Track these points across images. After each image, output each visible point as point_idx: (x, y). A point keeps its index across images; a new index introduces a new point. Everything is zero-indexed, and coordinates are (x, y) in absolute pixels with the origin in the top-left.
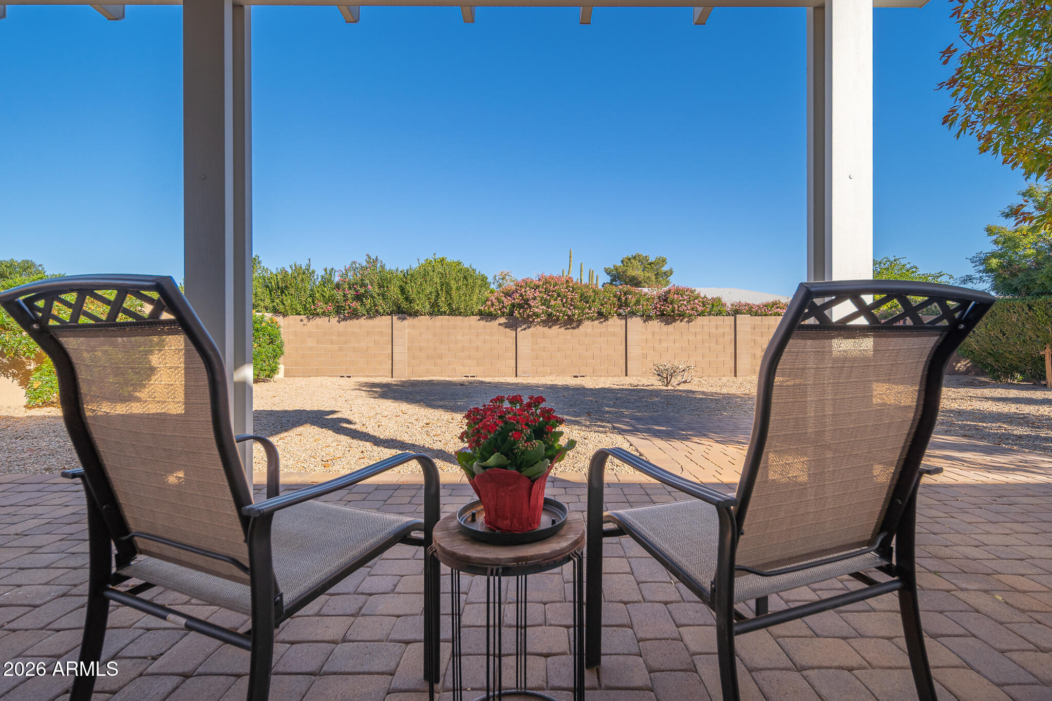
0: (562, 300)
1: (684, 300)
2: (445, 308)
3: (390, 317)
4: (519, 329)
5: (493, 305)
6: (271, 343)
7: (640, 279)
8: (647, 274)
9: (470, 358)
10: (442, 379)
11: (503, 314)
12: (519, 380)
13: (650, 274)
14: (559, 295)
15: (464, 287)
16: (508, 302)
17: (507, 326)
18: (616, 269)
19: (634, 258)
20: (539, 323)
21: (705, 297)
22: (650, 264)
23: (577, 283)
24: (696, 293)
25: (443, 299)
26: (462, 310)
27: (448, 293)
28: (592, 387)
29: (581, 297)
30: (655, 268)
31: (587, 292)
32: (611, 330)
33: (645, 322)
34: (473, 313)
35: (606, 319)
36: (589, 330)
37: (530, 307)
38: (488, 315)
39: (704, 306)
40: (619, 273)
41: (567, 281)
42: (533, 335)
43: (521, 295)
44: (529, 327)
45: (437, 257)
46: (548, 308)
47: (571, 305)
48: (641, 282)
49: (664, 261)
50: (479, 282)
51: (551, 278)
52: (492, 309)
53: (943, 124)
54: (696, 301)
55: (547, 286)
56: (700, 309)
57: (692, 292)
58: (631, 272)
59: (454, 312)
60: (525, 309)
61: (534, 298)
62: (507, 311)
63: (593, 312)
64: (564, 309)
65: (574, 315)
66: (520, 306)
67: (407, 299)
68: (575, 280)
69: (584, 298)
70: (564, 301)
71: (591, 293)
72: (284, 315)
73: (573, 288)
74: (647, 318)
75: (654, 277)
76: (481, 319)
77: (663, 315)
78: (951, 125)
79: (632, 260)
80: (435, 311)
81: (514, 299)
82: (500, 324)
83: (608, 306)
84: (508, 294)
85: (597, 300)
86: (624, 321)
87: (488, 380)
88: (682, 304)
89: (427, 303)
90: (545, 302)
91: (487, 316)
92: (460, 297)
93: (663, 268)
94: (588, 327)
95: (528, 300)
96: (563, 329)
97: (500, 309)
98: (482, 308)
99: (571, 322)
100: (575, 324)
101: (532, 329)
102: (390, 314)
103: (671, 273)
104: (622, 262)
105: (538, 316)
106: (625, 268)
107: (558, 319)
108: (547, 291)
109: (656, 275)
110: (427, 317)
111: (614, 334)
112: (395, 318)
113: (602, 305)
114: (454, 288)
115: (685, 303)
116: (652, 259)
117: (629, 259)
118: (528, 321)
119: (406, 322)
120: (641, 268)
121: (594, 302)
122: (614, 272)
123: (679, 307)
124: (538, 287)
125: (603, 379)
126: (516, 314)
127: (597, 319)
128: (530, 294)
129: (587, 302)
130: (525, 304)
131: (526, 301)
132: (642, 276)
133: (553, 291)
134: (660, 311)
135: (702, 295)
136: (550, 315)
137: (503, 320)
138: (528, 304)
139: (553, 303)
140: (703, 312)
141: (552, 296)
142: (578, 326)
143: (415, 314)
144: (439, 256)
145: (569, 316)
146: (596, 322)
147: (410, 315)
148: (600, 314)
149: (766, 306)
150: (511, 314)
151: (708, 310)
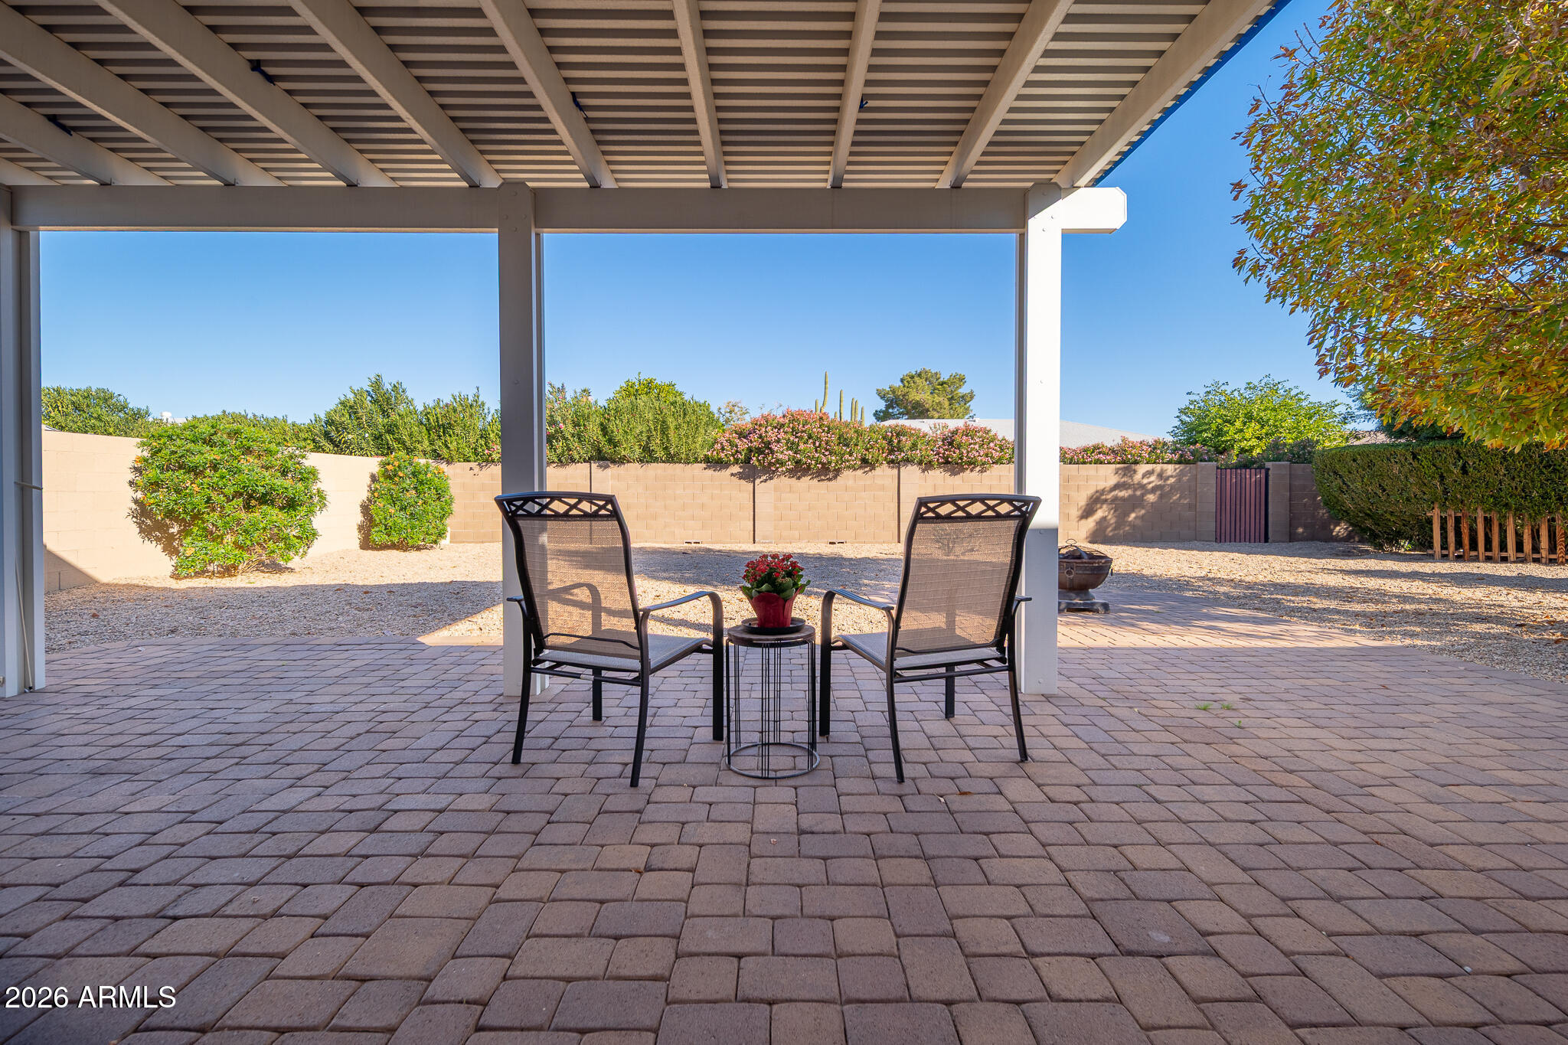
0: (814, 443)
1: (975, 444)
2: (660, 453)
3: (588, 464)
4: (758, 481)
5: (723, 449)
6: (439, 499)
7: (927, 406)
8: (937, 399)
9: (693, 518)
10: (657, 545)
11: (736, 461)
12: (757, 548)
13: (941, 399)
14: (810, 437)
15: (685, 426)
16: (743, 445)
17: (741, 476)
18: (894, 392)
19: (919, 375)
20: (783, 473)
21: (1004, 439)
22: (942, 384)
23: (833, 421)
24: (992, 433)
25: (658, 441)
26: (683, 456)
27: (664, 431)
28: (852, 556)
29: (839, 438)
30: (948, 389)
31: (847, 433)
32: (879, 482)
33: (923, 472)
34: (696, 459)
35: (873, 468)
36: (850, 483)
37: (772, 452)
38: (717, 462)
39: (1002, 450)
40: (897, 397)
41: (821, 418)
42: (776, 489)
43: (760, 437)
44: (771, 478)
45: (642, 378)
46: (796, 453)
47: (827, 450)
48: (928, 410)
49: (962, 380)
50: (705, 419)
51: (801, 413)
52: (722, 455)
53: (1234, 267)
54: (992, 445)
55: (795, 425)
56: (996, 455)
57: (987, 432)
58: (914, 396)
59: (671, 459)
60: (766, 455)
61: (778, 441)
62: (741, 457)
63: (855, 459)
64: (817, 455)
65: (830, 463)
66: (759, 451)
67: (610, 441)
68: (832, 416)
69: (844, 441)
70: (817, 444)
71: (852, 434)
72: (448, 463)
73: (828, 427)
74: (928, 466)
75: (947, 403)
76: (708, 468)
77: (947, 462)
78: (1240, 269)
79: (916, 379)
80: (648, 456)
81: (751, 442)
82: (732, 475)
83: (875, 451)
84: (742, 435)
85: (860, 444)
86: (895, 471)
87: (717, 547)
88: (973, 449)
89: (637, 447)
90: (792, 446)
91: (715, 463)
92: (680, 439)
93: (960, 390)
94: (849, 478)
95: (769, 443)
96: (816, 480)
97: (733, 455)
98: (709, 453)
99: (826, 472)
100: (831, 475)
101: (775, 481)
102: (589, 460)
103: (972, 398)
104: (902, 381)
105: (782, 464)
106: (906, 390)
107: (809, 468)
108: (794, 432)
109: (949, 399)
110: (637, 465)
111: (883, 488)
112: (594, 466)
113: (867, 450)
114: (672, 427)
115: (977, 447)
116: (944, 377)
117: (912, 377)
118: (769, 471)
119: (609, 471)
120: (928, 389)
121: (856, 445)
122: (891, 396)
123: (968, 452)
124: (783, 425)
125: (867, 546)
126: (754, 461)
127: (860, 467)
128: (772, 435)
129: (847, 445)
130: (766, 448)
131: (768, 445)
132: (930, 402)
133: (802, 432)
134: (943, 458)
135: (1000, 437)
136: (798, 462)
137: (736, 469)
138: (770, 449)
139: (802, 446)
140: (1000, 458)
141: (801, 438)
142: (835, 477)
143: (621, 461)
144: (644, 376)
145: (823, 464)
146: (860, 472)
147: (614, 462)
148: (865, 461)
149: (1085, 450)
150: (748, 460)
151: (1007, 456)
